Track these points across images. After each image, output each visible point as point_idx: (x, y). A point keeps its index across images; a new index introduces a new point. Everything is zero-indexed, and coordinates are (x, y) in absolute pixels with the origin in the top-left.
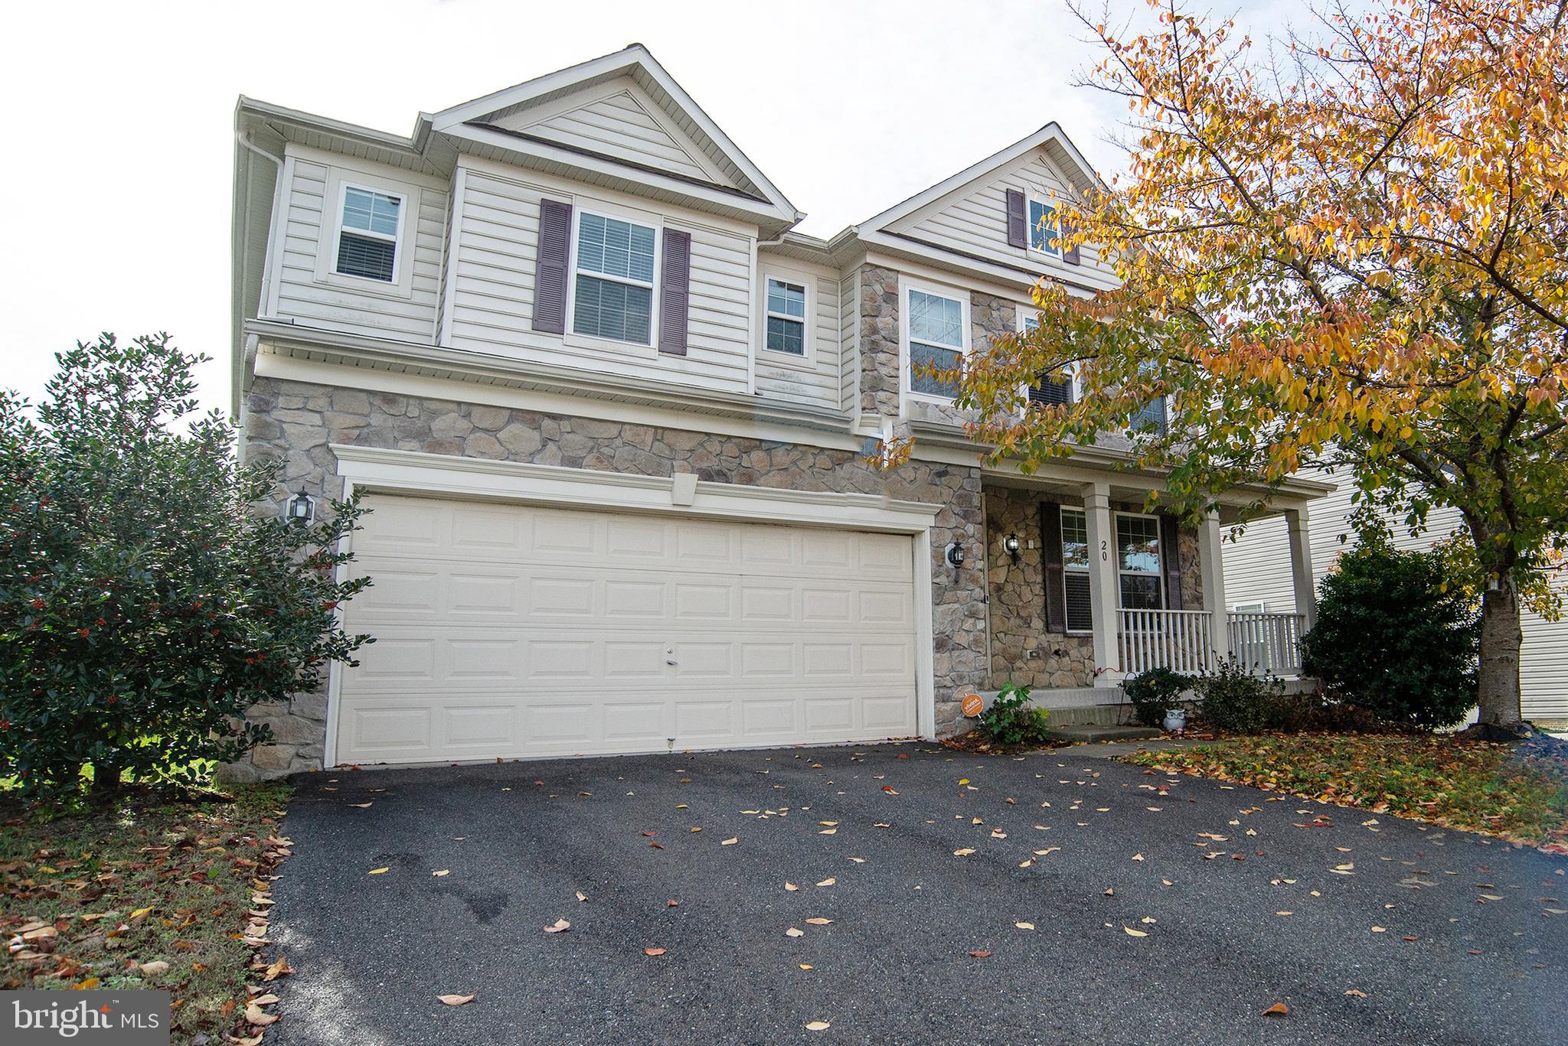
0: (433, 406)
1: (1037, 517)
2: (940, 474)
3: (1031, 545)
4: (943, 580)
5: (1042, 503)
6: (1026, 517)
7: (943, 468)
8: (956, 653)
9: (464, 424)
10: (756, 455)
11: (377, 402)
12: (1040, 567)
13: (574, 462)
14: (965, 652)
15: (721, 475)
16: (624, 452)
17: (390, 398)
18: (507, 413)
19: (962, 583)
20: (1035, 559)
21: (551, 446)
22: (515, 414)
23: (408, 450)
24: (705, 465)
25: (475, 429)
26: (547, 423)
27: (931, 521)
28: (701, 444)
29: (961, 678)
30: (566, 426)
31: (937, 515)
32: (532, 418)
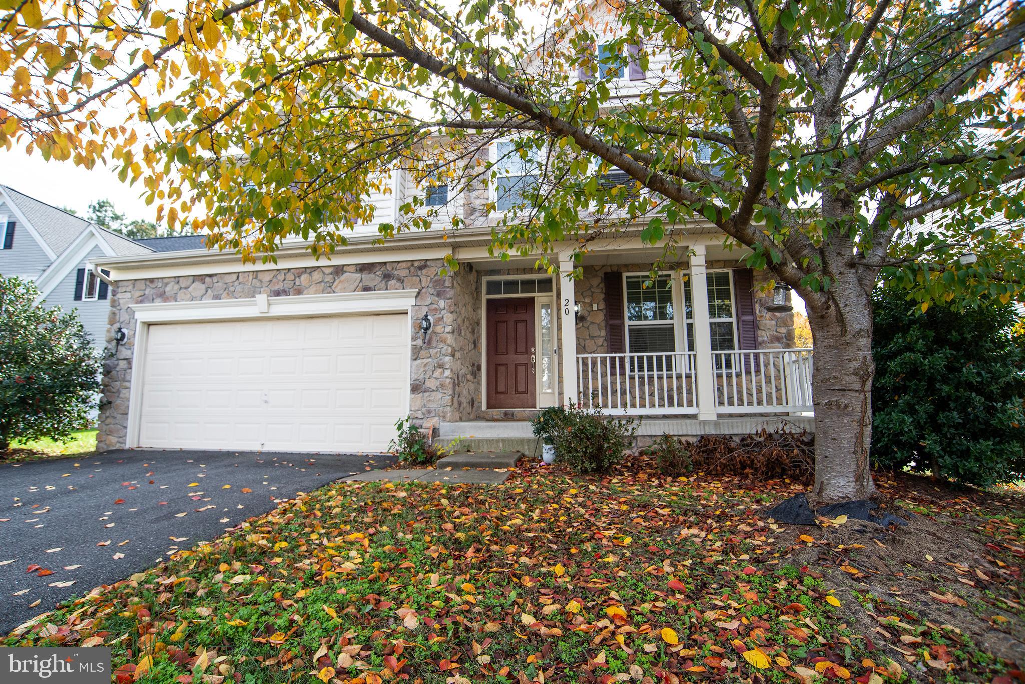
0: (165, 281)
1: (602, 285)
2: (421, 268)
3: (595, 307)
4: (419, 342)
5: (606, 274)
6: (591, 286)
7: (423, 263)
8: (427, 394)
9: (177, 287)
10: (304, 277)
11: (148, 283)
12: (603, 324)
13: (217, 297)
14: (435, 393)
15: (285, 292)
16: (239, 288)
17: (151, 280)
18: (191, 278)
19: (434, 343)
20: (600, 317)
21: (209, 291)
22: (196, 278)
23: (158, 303)
24: (276, 288)
25: (181, 289)
26: (207, 279)
27: (412, 301)
28: (275, 276)
29: (429, 412)
30: (215, 279)
31: (417, 297)
32: (201, 278)
